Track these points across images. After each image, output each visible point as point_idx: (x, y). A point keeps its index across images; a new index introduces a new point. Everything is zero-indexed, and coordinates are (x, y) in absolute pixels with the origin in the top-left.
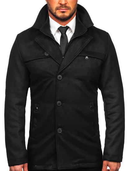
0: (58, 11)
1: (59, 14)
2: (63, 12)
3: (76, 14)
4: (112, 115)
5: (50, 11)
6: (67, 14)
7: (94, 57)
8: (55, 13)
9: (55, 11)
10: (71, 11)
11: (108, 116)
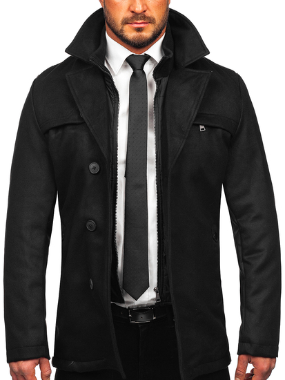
0: (127, 27)
1: (130, 34)
2: (139, 30)
3: (166, 31)
5: (109, 25)
6: (147, 34)
7: (217, 125)
8: (122, 31)
9: (120, 28)
10: (156, 26)
11: (245, 258)
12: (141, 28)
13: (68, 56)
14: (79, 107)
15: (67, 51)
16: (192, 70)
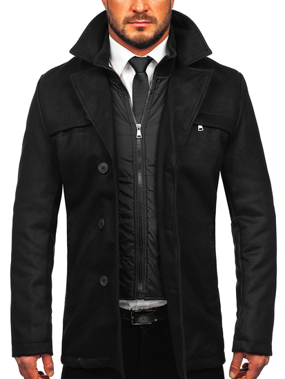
0: (128, 27)
1: (131, 33)
2: (140, 29)
3: (170, 34)
4: (252, 252)
5: (112, 26)
6: (149, 33)
7: (215, 126)
8: (123, 30)
9: (122, 28)
10: (158, 27)
11: (244, 255)
12: (143, 27)
13: (73, 56)
14: (85, 108)
15: (72, 51)
16: (194, 69)
